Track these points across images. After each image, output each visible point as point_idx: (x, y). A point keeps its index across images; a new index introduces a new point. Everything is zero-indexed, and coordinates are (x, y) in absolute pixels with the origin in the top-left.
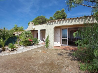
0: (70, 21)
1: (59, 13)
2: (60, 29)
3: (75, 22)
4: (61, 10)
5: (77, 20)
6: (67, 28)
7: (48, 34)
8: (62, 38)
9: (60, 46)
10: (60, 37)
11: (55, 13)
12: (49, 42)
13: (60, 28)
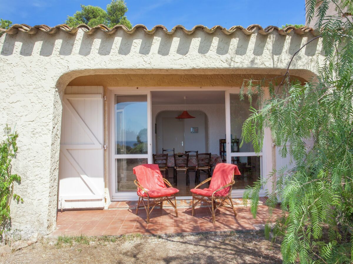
0: (176, 41)
1: (95, 17)
2: (105, 94)
3: (203, 50)
4: (109, 6)
5: (216, 41)
6: (146, 91)
7: (8, 130)
8: (119, 152)
9: (106, 206)
10: (106, 150)
11: (73, 17)
12: (17, 189)
13: (100, 89)
